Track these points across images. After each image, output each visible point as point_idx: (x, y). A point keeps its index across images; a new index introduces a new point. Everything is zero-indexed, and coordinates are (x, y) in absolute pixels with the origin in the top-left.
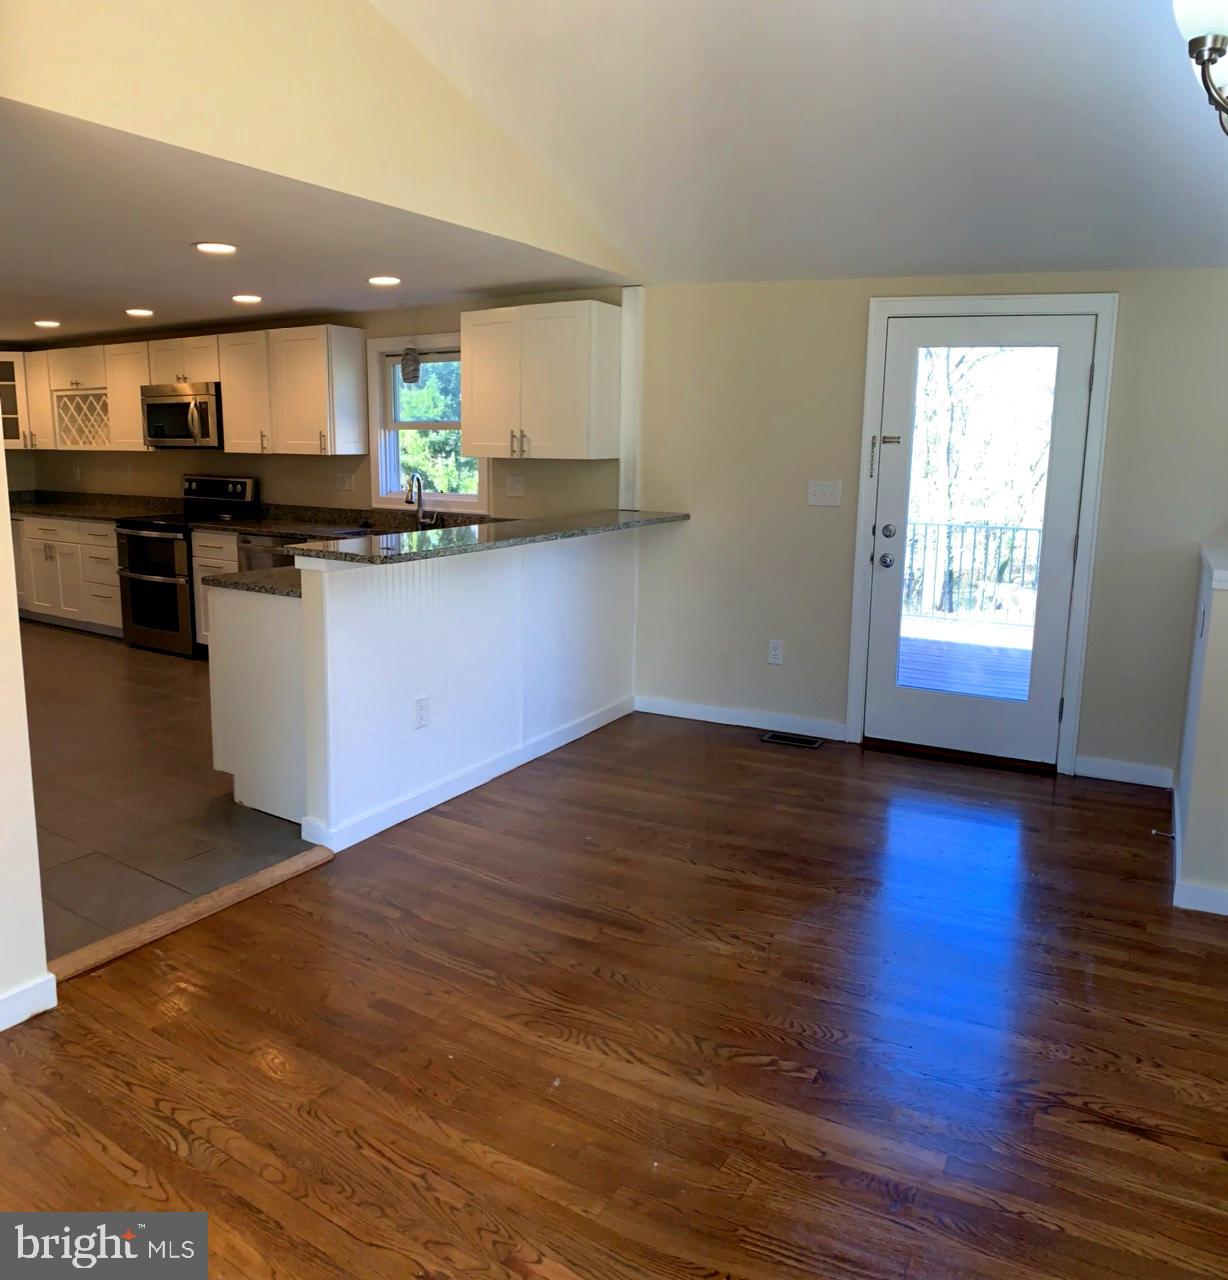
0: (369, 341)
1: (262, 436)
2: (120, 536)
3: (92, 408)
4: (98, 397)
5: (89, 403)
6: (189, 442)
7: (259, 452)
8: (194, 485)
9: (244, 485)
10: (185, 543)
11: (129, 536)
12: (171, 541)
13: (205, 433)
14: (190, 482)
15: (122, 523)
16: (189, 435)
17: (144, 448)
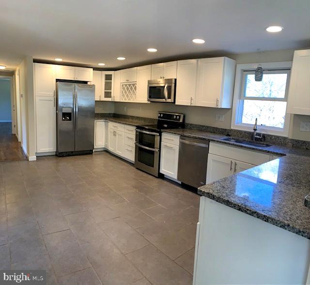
0: (238, 65)
1: (192, 99)
2: (136, 132)
3: (131, 88)
4: (134, 85)
5: (131, 87)
6: (164, 100)
7: (190, 105)
8: (162, 115)
9: (180, 116)
10: (159, 137)
11: (140, 133)
12: (154, 135)
13: (169, 97)
14: (161, 114)
15: (138, 127)
16: (164, 98)
17: (147, 102)
